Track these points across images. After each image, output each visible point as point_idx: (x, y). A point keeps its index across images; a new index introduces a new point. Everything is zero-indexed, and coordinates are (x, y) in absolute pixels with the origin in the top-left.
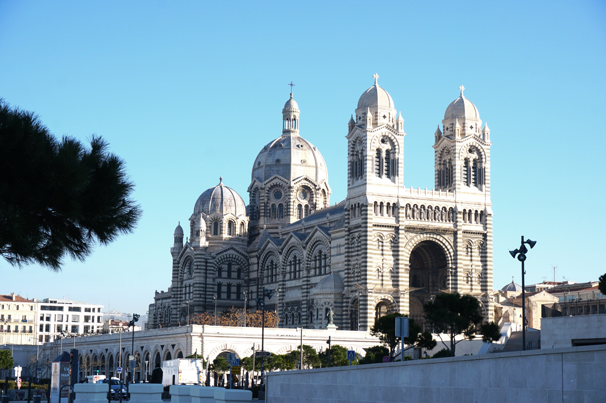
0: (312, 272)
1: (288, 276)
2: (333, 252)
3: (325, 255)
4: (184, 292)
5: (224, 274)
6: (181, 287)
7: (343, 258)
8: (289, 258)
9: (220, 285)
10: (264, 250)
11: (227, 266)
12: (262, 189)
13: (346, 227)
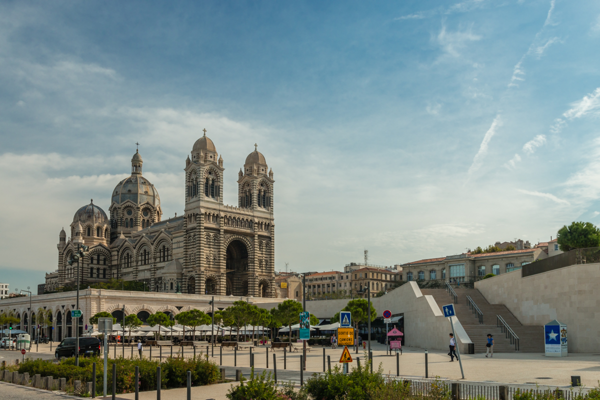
0: (158, 260)
1: (140, 263)
2: (174, 246)
3: (168, 249)
4: (67, 273)
5: (95, 262)
6: (64, 270)
7: (182, 250)
8: (141, 251)
9: (92, 269)
10: (122, 246)
11: (96, 256)
12: (119, 208)
13: (184, 229)
